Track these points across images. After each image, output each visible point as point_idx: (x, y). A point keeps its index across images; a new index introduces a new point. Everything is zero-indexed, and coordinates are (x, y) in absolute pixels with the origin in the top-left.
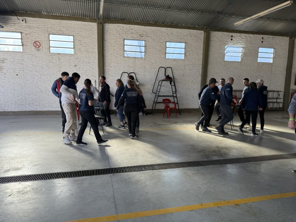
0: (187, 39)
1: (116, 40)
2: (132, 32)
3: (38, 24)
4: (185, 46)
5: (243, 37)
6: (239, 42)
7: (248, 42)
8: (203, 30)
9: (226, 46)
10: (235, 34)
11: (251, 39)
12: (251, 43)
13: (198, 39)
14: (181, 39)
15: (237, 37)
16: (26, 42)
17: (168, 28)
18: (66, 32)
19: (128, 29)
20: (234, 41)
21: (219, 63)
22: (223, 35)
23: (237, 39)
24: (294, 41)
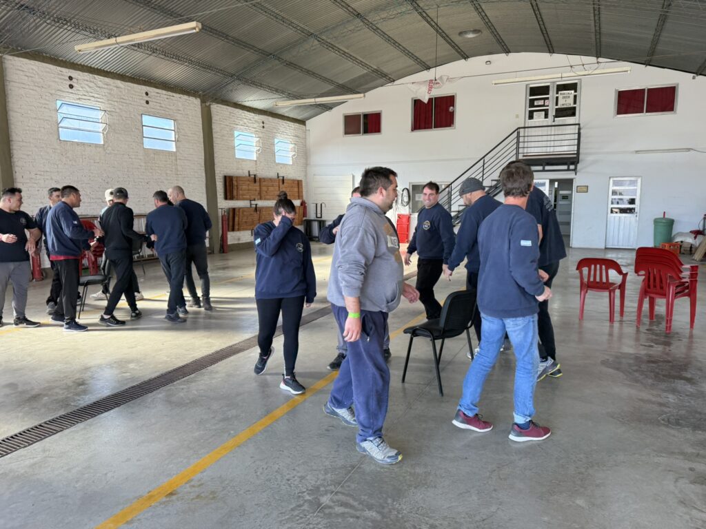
5: (100, 84)
6: (93, 95)
7: (114, 100)
9: (59, 103)
10: (79, 75)
11: (120, 92)
12: (121, 102)
15: (85, 82)
20: (79, 90)
21: (44, 145)
22: (46, 72)
23: (86, 87)
24: (209, 108)
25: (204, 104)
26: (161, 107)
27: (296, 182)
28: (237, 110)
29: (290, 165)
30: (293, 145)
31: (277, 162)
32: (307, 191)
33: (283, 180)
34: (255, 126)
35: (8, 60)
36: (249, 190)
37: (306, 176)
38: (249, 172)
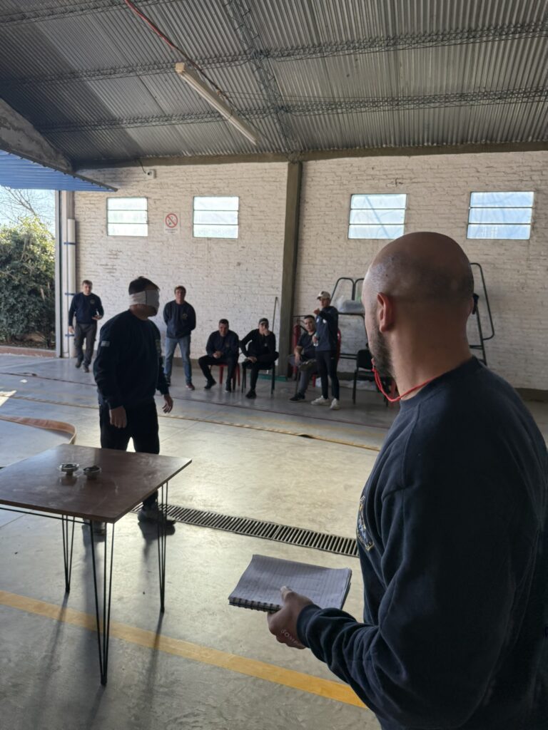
0: (541, 180)
1: (331, 200)
2: (372, 175)
3: (177, 178)
4: (536, 202)
14: (522, 180)
16: (153, 217)
17: (478, 155)
18: (226, 189)
19: (362, 169)
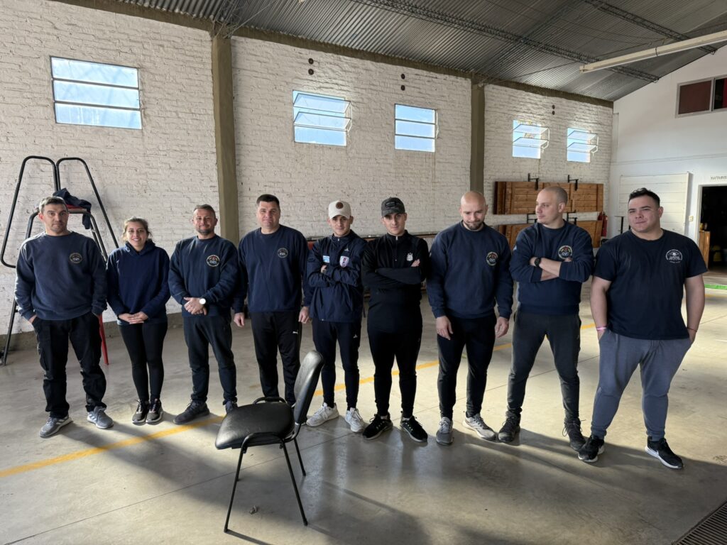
0: (143, 55)
4: (141, 82)
5: (346, 67)
6: (334, 81)
7: (363, 87)
8: (206, 30)
9: (295, 93)
10: (322, 57)
11: (370, 75)
12: (371, 89)
13: (188, 58)
14: (120, 52)
15: (329, 66)
20: (320, 77)
21: (276, 150)
22: (282, 55)
23: (329, 71)
24: (482, 90)
25: (475, 86)
26: (420, 92)
27: (595, 187)
28: (519, 91)
29: (586, 164)
30: (594, 136)
31: (568, 160)
32: (608, 200)
33: (576, 185)
34: (542, 112)
35: (239, 43)
36: (527, 200)
37: (608, 178)
38: (529, 175)
